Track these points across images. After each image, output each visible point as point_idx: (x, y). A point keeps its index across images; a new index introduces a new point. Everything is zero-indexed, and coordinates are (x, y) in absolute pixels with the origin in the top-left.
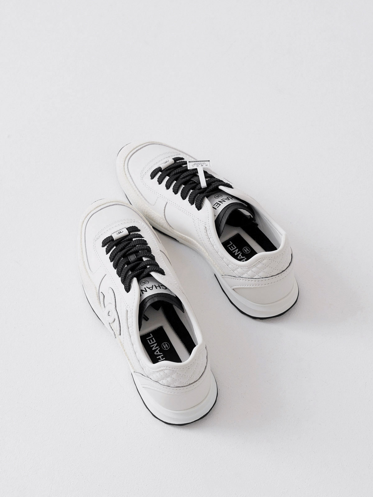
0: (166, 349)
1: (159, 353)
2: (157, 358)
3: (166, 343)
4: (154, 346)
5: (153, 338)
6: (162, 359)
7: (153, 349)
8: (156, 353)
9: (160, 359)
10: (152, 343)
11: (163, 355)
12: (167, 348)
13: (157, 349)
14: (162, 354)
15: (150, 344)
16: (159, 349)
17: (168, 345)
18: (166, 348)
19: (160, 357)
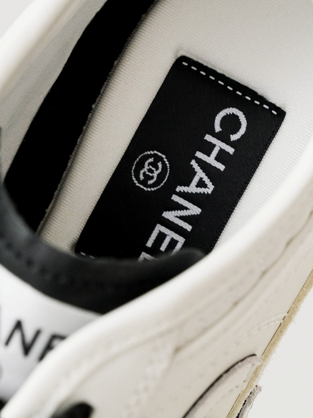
0: (161, 159)
1: (200, 174)
2: (221, 167)
3: (138, 179)
4: (181, 218)
5: (149, 244)
6: (214, 146)
7: (195, 210)
8: (205, 186)
9: (222, 151)
10: (171, 235)
11: (199, 155)
12: (157, 159)
13: (185, 196)
15: (181, 240)
16: (179, 189)
17: (141, 166)
18: (160, 164)
19: (211, 160)
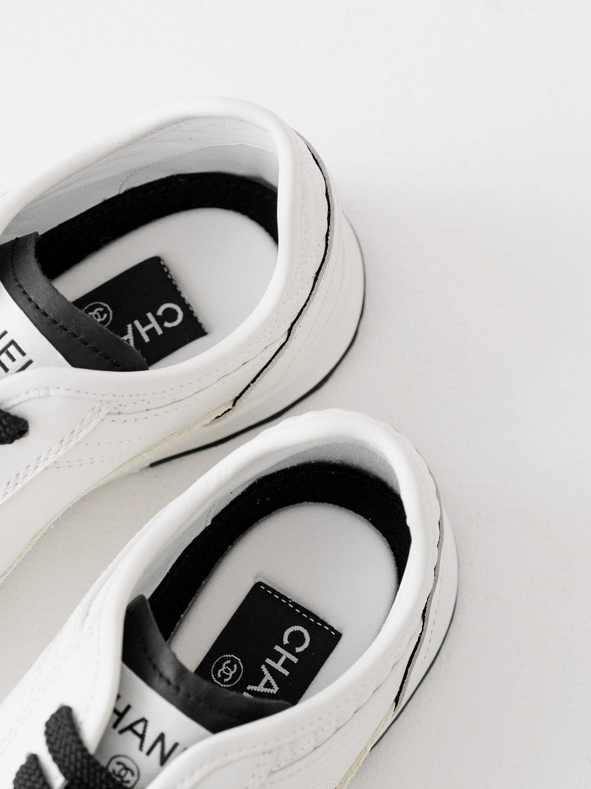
0: (237, 662)
1: (268, 677)
2: (286, 673)
3: (216, 676)
8: (271, 687)
9: (287, 660)
11: (268, 661)
13: (254, 693)
14: (263, 667)
16: (249, 688)
17: (219, 666)
18: (235, 666)
19: (278, 666)
